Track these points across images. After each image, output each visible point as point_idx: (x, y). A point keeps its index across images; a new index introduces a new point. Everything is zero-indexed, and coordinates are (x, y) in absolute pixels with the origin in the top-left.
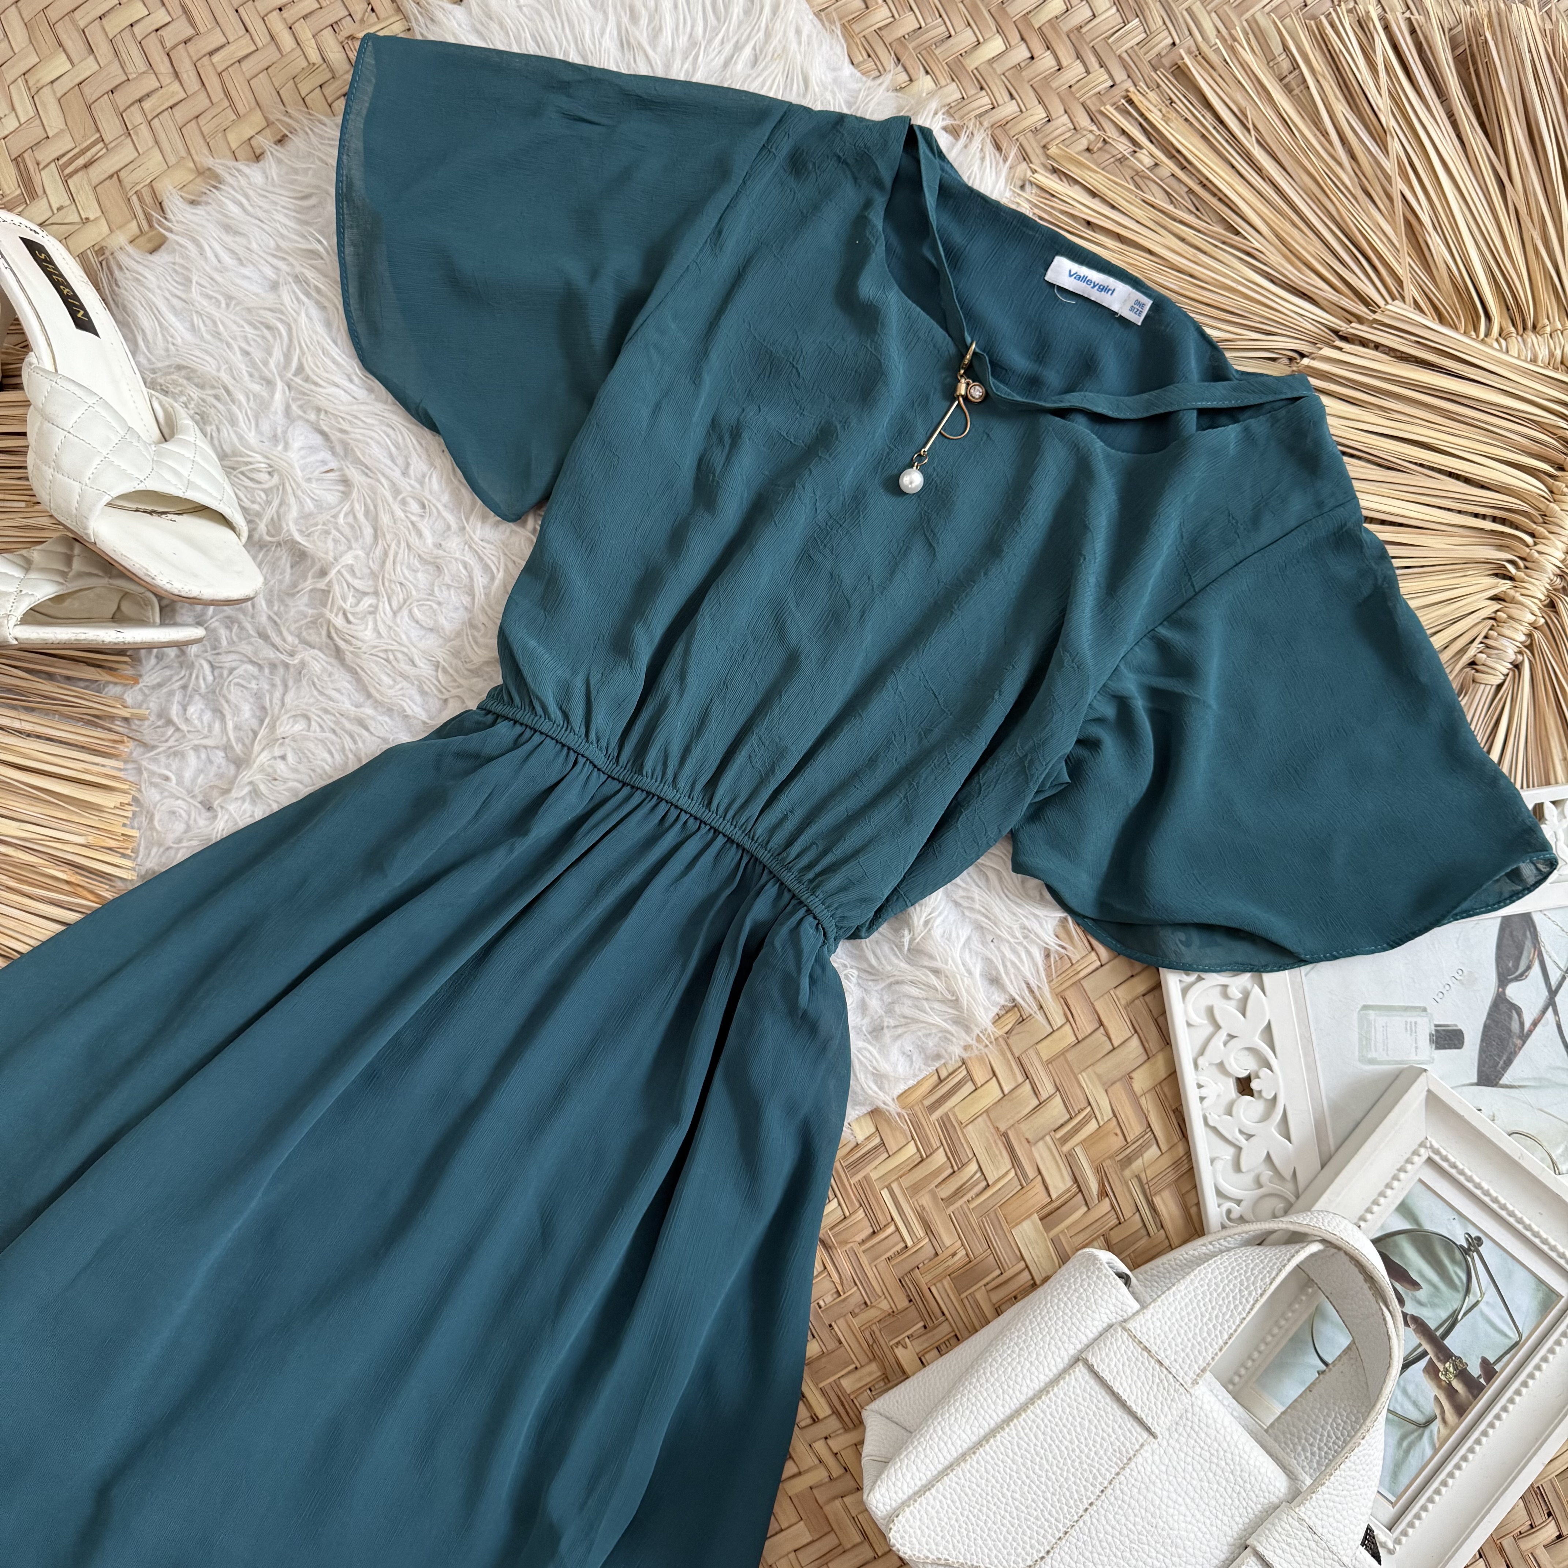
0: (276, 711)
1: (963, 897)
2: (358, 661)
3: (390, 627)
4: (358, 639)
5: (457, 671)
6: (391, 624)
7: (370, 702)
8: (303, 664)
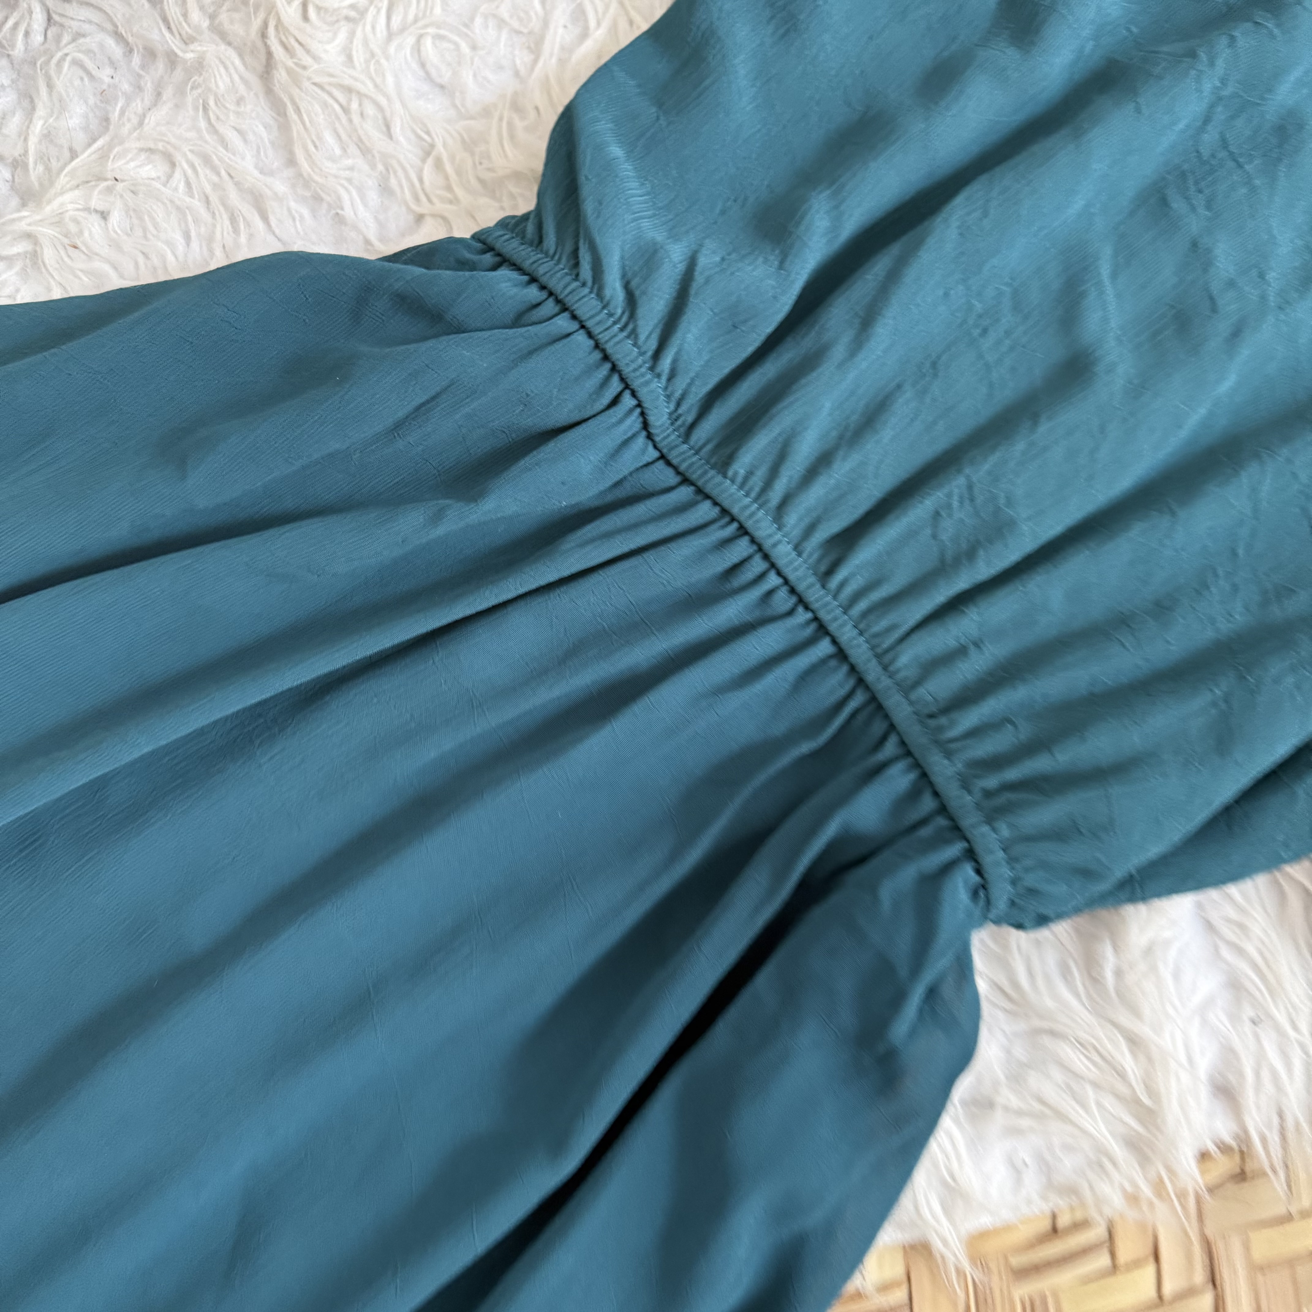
0: (125, 130)
1: (1229, 920)
2: (295, 92)
3: (373, 55)
4: (308, 51)
5: (459, 172)
6: (378, 51)
7: (289, 172)
8: (200, 65)
